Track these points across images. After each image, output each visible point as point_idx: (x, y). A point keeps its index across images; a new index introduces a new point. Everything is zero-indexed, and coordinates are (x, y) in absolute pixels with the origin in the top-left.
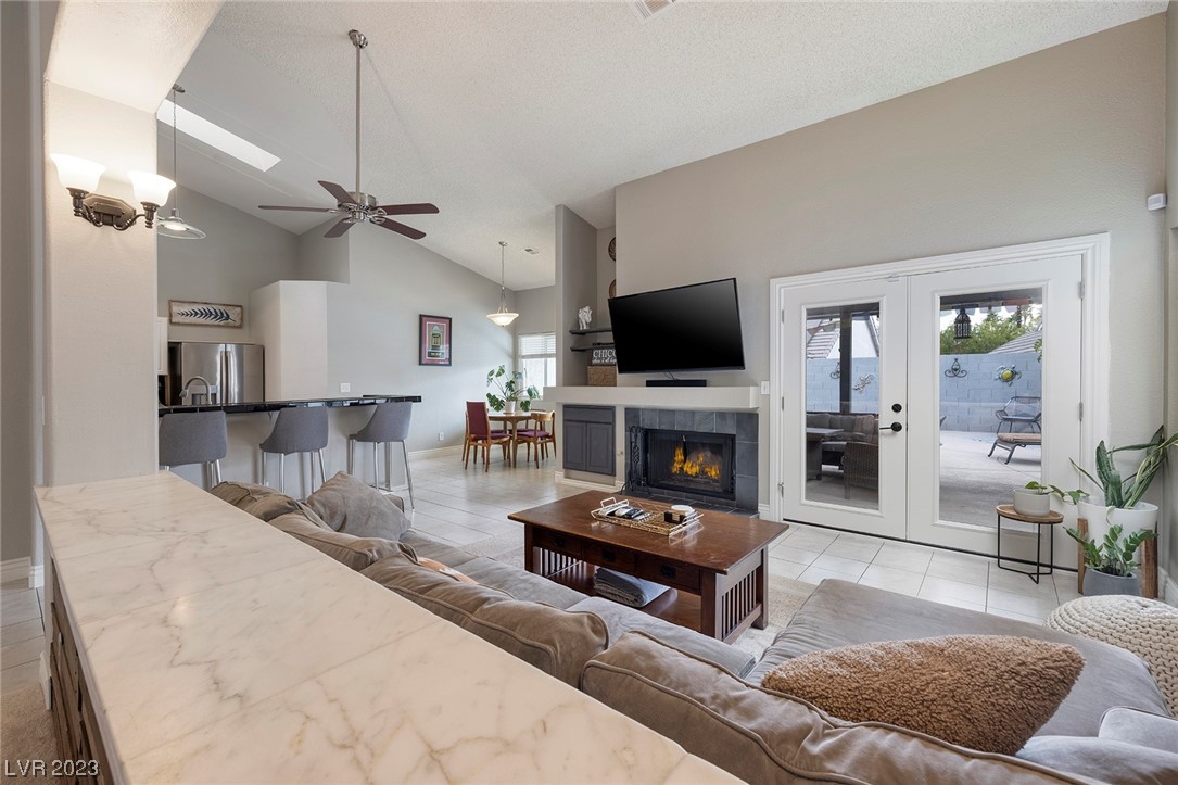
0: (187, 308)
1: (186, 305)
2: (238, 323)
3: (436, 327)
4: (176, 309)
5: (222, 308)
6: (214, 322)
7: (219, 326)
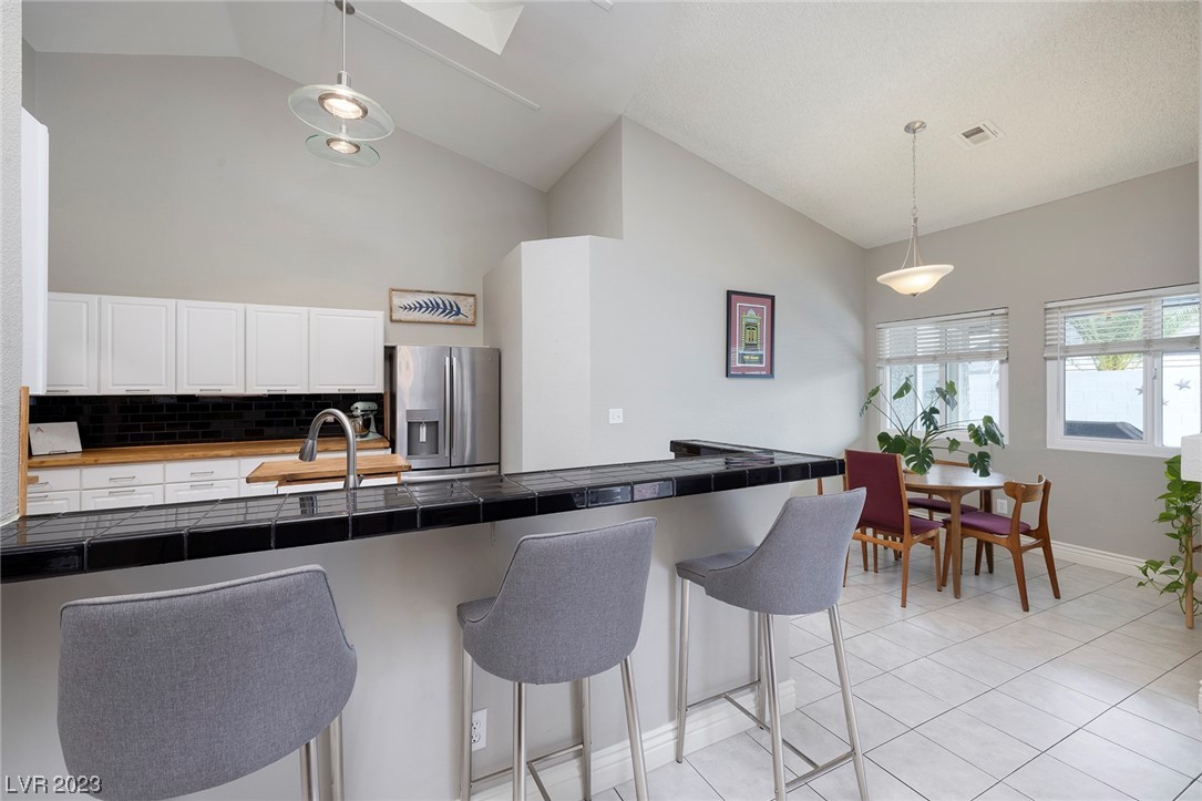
0: (411, 300)
1: (409, 295)
2: (470, 320)
3: (751, 312)
4: (398, 301)
5: (451, 298)
6: (442, 319)
7: (447, 323)
